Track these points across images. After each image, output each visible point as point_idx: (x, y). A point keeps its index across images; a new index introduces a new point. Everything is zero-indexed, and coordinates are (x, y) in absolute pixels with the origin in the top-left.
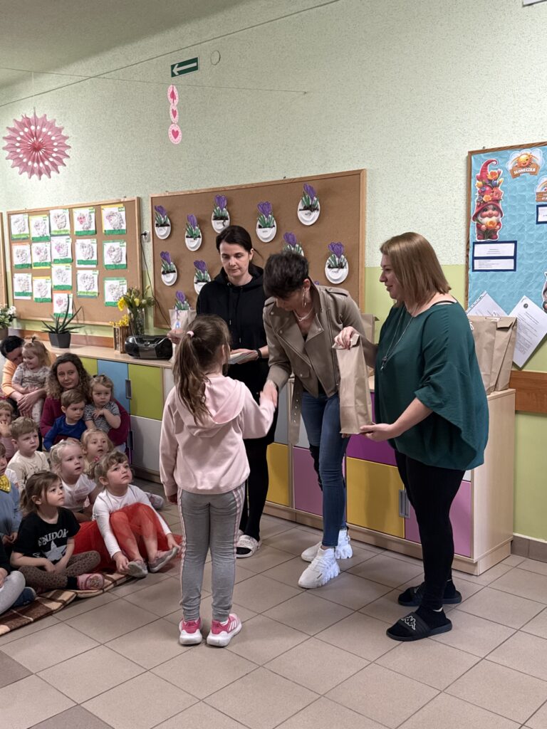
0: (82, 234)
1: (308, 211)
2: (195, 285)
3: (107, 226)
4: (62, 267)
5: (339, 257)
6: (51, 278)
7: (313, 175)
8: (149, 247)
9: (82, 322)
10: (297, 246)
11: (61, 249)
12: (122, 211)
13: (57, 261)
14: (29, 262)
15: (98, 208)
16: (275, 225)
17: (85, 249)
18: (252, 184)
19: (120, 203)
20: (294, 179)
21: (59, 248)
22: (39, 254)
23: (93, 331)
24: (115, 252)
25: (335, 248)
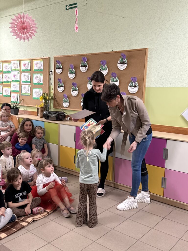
0: (24, 71)
1: (122, 64)
2: (72, 92)
3: (35, 68)
4: (16, 83)
5: (135, 83)
6: (11, 87)
7: (125, 50)
8: (52, 77)
9: (23, 105)
10: (116, 78)
11: (15, 76)
12: (42, 62)
13: (13, 81)
14: (2, 81)
15: (32, 61)
16: (107, 69)
17: (25, 77)
18: (98, 53)
19: (41, 59)
20: (117, 51)
21: (14, 76)
22: (6, 78)
23: (27, 108)
24: (38, 78)
25: (133, 79)
